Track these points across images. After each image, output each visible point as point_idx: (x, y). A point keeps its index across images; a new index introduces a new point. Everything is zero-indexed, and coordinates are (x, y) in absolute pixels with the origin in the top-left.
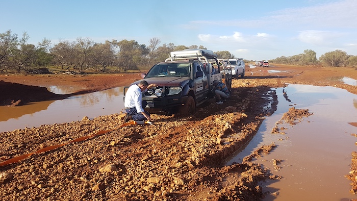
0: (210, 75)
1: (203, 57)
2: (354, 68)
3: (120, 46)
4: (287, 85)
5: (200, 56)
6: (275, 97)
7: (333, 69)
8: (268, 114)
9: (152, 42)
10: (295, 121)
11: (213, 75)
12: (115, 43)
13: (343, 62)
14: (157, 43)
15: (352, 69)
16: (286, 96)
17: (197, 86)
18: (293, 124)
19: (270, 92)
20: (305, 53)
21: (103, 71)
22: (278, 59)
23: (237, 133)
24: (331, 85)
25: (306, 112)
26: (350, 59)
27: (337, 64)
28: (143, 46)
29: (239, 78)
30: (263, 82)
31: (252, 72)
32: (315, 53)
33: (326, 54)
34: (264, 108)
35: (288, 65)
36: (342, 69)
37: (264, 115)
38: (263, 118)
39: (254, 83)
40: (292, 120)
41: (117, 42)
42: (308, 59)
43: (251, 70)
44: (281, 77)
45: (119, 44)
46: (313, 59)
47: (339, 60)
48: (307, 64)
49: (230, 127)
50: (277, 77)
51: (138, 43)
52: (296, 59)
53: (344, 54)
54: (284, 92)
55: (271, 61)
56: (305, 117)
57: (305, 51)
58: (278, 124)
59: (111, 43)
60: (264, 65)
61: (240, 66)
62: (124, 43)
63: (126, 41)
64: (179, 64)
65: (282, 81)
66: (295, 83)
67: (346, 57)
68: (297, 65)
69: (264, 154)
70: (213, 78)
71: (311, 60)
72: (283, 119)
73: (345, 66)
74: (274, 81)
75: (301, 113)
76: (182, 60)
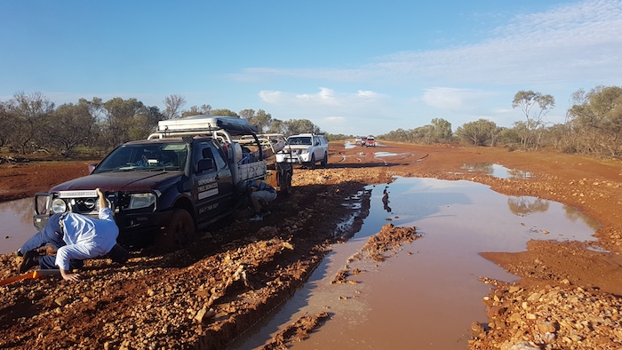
0: (237, 166)
1: (222, 131)
2: (507, 149)
3: (108, 109)
4: (395, 179)
5: (216, 129)
6: (366, 202)
7: (475, 149)
8: (340, 240)
10: (386, 254)
11: (245, 166)
12: (97, 103)
13: (491, 138)
14: (178, 105)
15: (504, 150)
16: (386, 200)
17: (201, 189)
18: (379, 260)
19: (361, 192)
20: (434, 125)
21: (66, 156)
22: (392, 133)
23: (255, 289)
24: (466, 179)
25: (411, 233)
26: (502, 133)
27: (482, 141)
28: (154, 109)
29: (318, 167)
30: (356, 175)
31: (344, 156)
32: (448, 125)
33: (465, 125)
34: (339, 225)
35: (407, 143)
36: (489, 150)
37: (333, 242)
38: (329, 248)
39: (339, 176)
40: (380, 251)
41: (103, 101)
42: (438, 133)
43: (344, 153)
44: (389, 165)
45: (106, 105)
46: (446, 133)
47: (485, 135)
48: (437, 142)
49: (244, 276)
50: (382, 165)
51: (144, 104)
52: (420, 134)
53: (492, 125)
54: (385, 191)
55: (382, 138)
56: (406, 243)
57: (433, 121)
58: (351, 261)
59: (89, 103)
60: (367, 143)
61: (319, 146)
62: (116, 104)
63: (120, 101)
64: (167, 144)
65: (389, 172)
66: (410, 175)
67: (495, 130)
68: (421, 145)
69: (296, 340)
70: (245, 171)
71: (443, 136)
72: (364, 250)
73: (495, 145)
74: (374, 173)
75: (400, 235)
76: (175, 136)
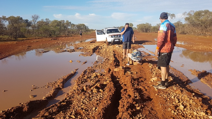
3: (8, 21)
9: (33, 17)
12: (4, 18)
14: (37, 18)
27: (147, 31)
28: (27, 21)
45: (7, 19)
51: (23, 19)
59: (1, 18)
62: (12, 18)
